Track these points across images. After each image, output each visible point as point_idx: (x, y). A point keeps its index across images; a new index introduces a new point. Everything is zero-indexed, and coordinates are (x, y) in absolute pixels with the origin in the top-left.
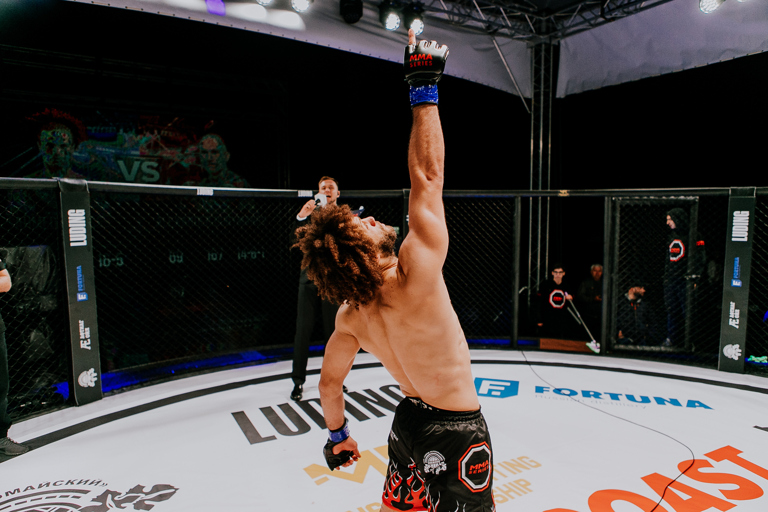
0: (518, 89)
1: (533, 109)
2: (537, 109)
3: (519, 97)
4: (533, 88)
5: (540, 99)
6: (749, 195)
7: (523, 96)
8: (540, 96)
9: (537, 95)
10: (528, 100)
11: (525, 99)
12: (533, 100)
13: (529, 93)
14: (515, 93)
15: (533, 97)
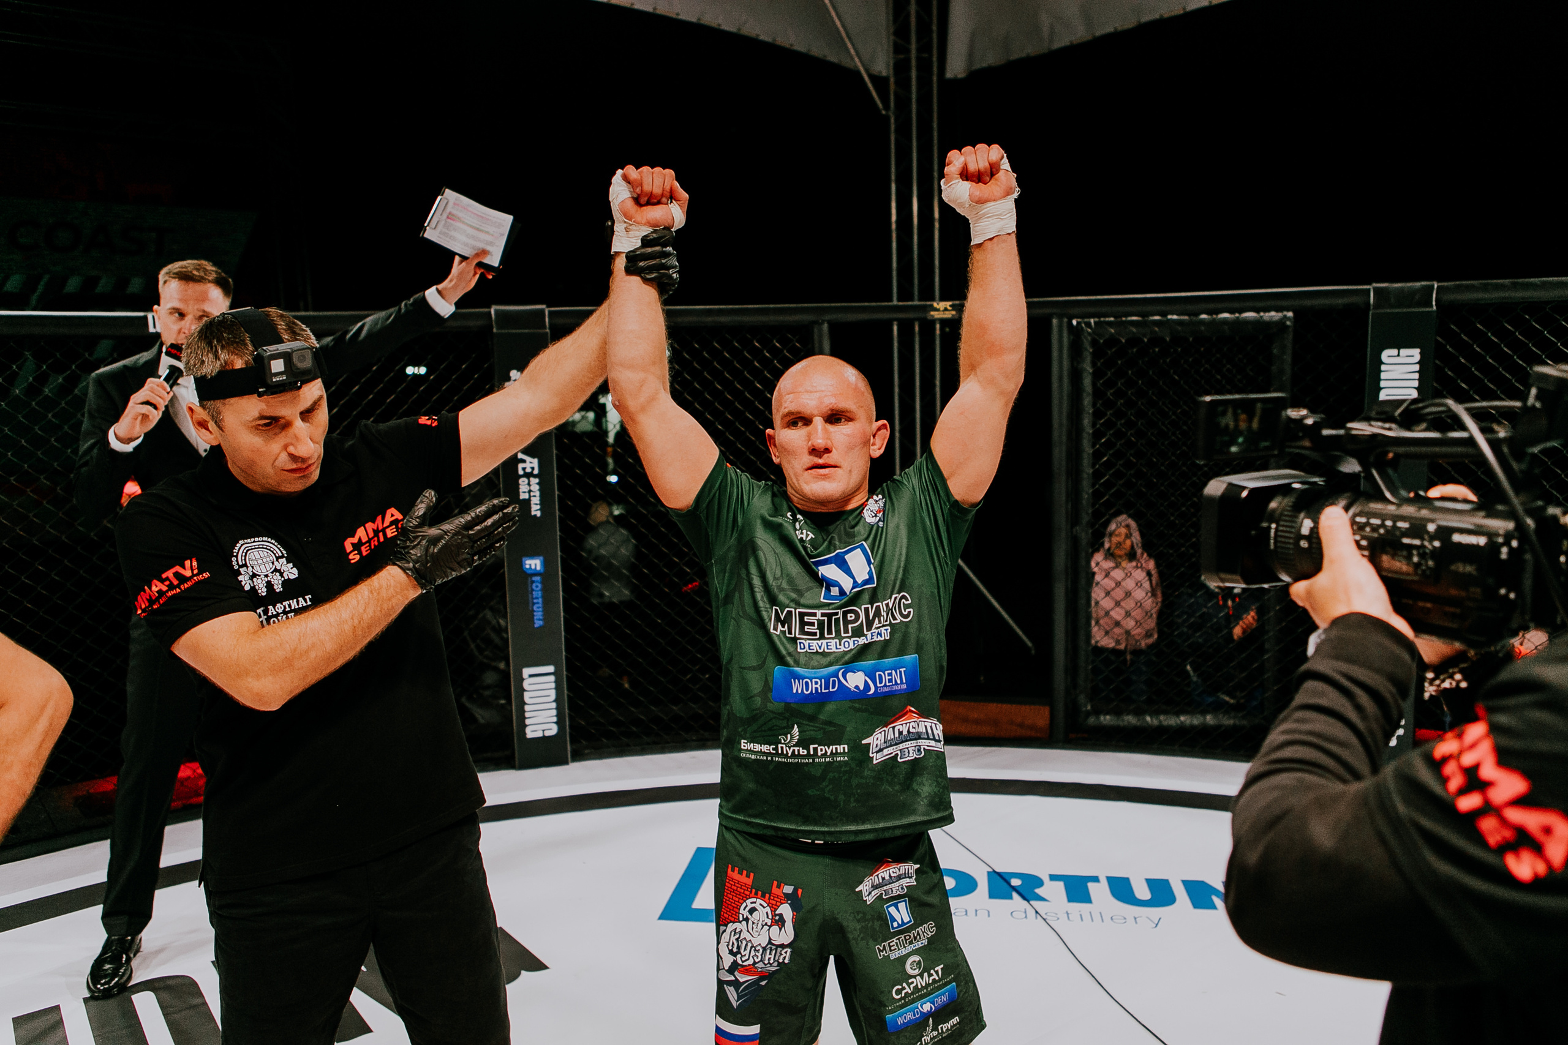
0: (852, 51)
1: (892, 105)
2: (903, 104)
3: (858, 73)
4: (891, 49)
5: (909, 79)
6: (1419, 304)
7: (867, 70)
8: (908, 69)
9: (901, 68)
10: (880, 82)
11: (872, 77)
12: (892, 80)
13: (882, 65)
14: (846, 63)
15: (891, 72)
